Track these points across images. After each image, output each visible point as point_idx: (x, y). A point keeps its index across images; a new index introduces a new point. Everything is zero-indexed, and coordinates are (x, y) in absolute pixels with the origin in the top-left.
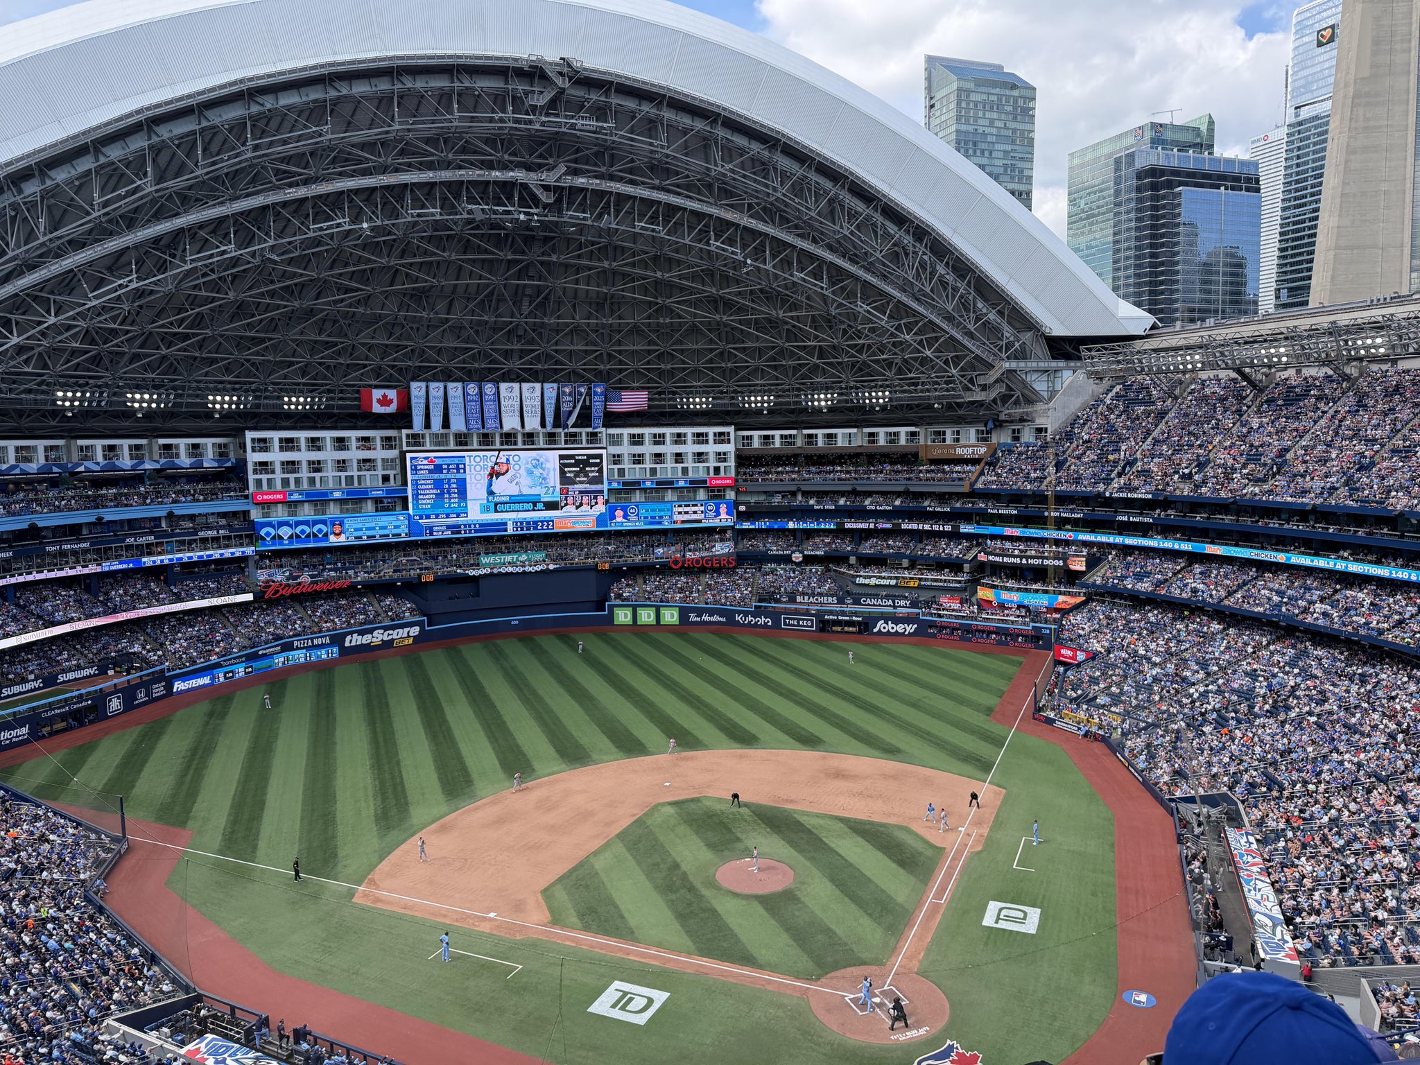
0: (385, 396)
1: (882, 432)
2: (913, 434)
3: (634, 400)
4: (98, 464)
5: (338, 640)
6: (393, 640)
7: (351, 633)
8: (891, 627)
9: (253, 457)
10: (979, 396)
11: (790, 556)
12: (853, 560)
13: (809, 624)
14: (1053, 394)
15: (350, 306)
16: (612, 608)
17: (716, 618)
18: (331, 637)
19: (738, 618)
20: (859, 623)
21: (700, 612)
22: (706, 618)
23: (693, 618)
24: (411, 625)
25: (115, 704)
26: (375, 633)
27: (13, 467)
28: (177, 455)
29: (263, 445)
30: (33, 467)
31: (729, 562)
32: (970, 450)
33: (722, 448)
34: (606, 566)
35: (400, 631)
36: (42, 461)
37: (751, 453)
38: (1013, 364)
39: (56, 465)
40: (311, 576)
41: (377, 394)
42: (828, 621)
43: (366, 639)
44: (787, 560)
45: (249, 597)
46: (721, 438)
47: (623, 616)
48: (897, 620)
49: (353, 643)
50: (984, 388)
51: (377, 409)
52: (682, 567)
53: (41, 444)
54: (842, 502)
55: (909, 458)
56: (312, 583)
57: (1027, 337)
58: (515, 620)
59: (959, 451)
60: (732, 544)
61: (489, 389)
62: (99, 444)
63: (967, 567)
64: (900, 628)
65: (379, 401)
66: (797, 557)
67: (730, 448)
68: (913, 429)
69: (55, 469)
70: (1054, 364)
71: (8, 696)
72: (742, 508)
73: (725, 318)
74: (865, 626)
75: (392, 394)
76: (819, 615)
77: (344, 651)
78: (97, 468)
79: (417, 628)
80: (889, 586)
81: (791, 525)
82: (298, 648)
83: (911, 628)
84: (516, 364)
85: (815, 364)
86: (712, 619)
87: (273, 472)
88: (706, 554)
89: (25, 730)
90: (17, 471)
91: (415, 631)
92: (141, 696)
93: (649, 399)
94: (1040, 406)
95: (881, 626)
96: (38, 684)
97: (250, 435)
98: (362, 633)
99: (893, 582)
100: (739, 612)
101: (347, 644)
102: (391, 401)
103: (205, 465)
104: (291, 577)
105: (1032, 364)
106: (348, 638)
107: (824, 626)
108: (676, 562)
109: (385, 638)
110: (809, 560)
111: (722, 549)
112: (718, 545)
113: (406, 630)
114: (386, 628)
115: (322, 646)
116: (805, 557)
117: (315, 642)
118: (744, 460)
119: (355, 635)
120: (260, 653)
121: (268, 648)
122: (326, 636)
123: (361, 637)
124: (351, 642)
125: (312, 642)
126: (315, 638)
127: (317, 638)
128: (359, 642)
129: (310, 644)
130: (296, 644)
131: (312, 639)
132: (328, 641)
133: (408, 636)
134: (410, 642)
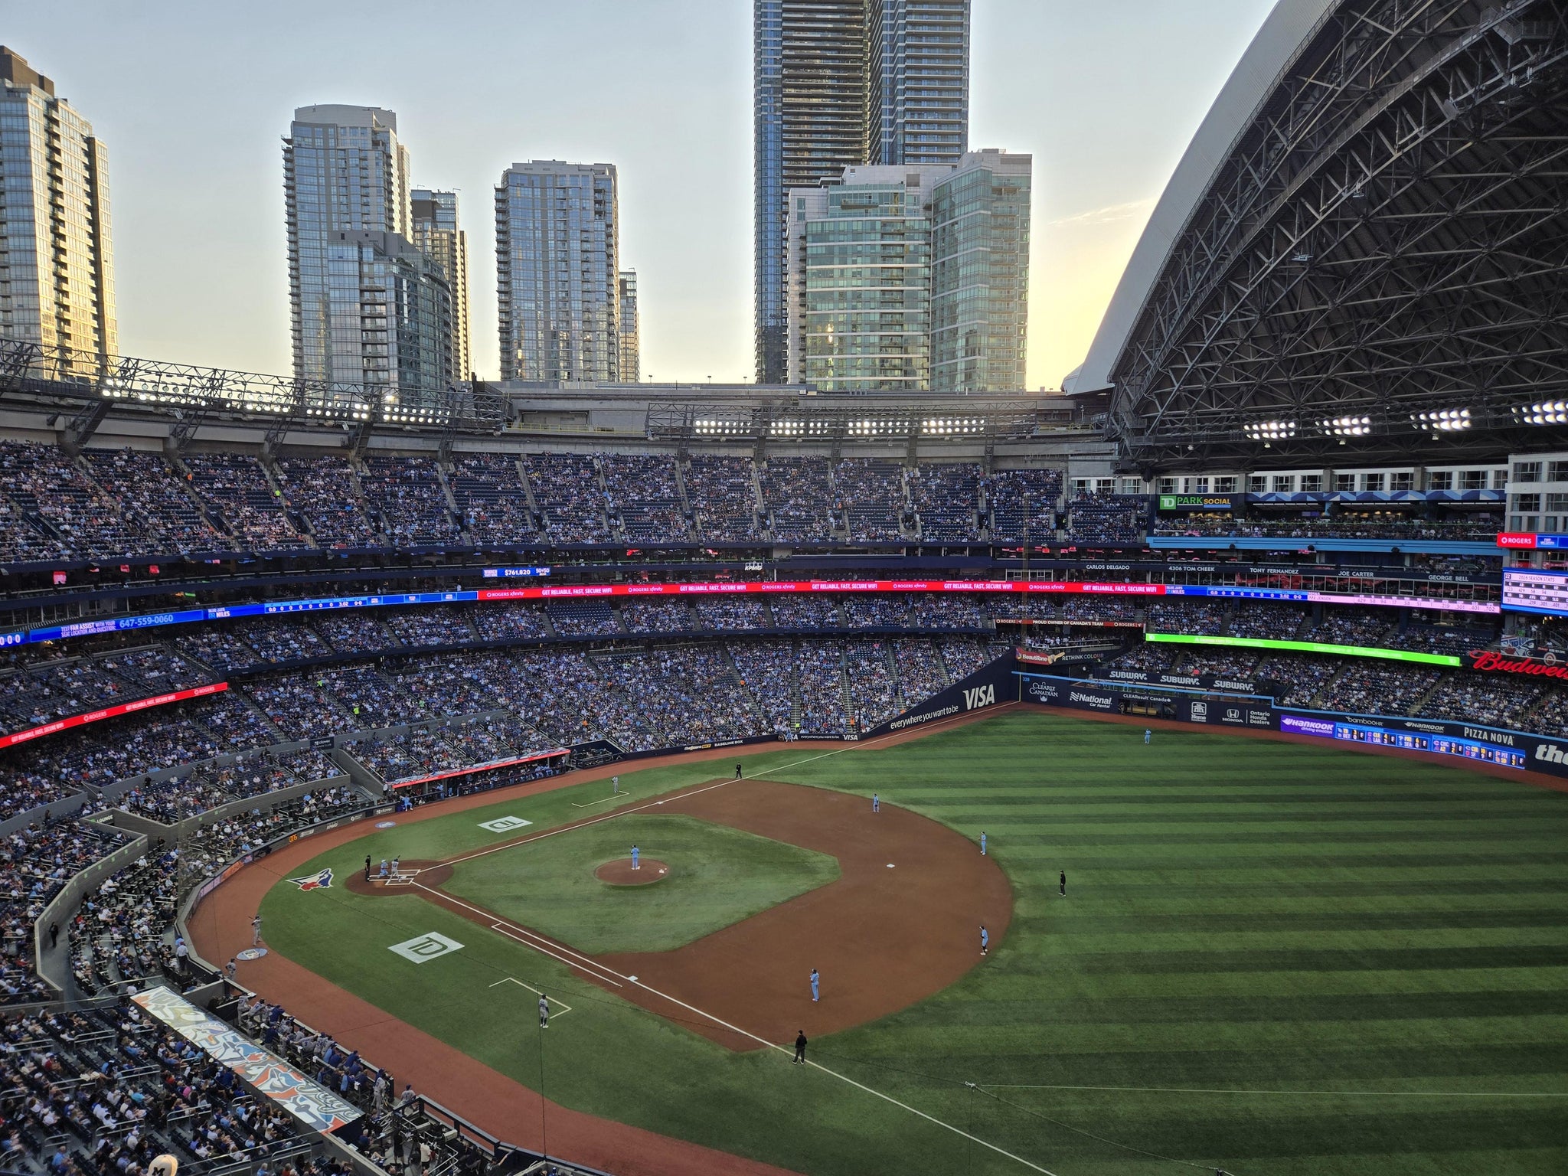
4: (1354, 494)
5: (1527, 746)
7: (1548, 743)
9: (1515, 488)
18: (1517, 738)
25: (1198, 711)
27: (1270, 495)
28: (1449, 486)
29: (1529, 474)
30: (1287, 496)
36: (1297, 488)
39: (1309, 494)
40: (1558, 656)
45: (1454, 661)
49: (1549, 758)
53: (1298, 475)
62: (1358, 474)
69: (1309, 498)
71: (1166, 683)
77: (1532, 764)
78: (1353, 498)
82: (1468, 737)
87: (1537, 509)
89: (1108, 701)
90: (1273, 499)
92: (1233, 716)
96: (1195, 681)
97: (1513, 459)
101: (1539, 756)
103: (1482, 497)
104: (1534, 652)
106: (1541, 749)
115: (1503, 746)
117: (1493, 737)
119: (1553, 748)
120: (1408, 724)
121: (1422, 723)
122: (1510, 734)
123: (1560, 753)
124: (1545, 754)
125: (1489, 736)
126: (1494, 732)
127: (1497, 733)
128: (1558, 760)
129: (1485, 737)
130: (1466, 731)
131: (1489, 732)
132: (1511, 742)
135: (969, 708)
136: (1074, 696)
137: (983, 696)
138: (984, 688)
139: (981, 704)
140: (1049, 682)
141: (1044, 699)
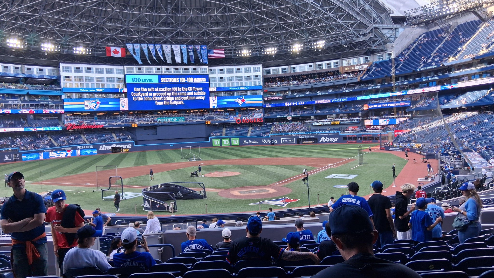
0: (116, 50)
1: (324, 63)
2: (337, 63)
3: (219, 53)
7: (102, 145)
8: (327, 139)
9: (63, 74)
10: (362, 39)
11: (286, 118)
12: (312, 117)
13: (293, 141)
14: (395, 38)
15: (95, 6)
16: (212, 139)
17: (254, 142)
18: (93, 146)
19: (263, 141)
20: (313, 138)
21: (248, 140)
22: (250, 142)
23: (245, 142)
24: (128, 143)
26: (112, 146)
28: (33, 73)
29: (67, 70)
31: (260, 120)
32: (361, 67)
33: (257, 74)
34: (209, 123)
35: (123, 146)
37: (270, 77)
38: (377, 26)
41: (113, 49)
42: (300, 139)
43: (108, 148)
44: (285, 120)
46: (256, 70)
47: (216, 142)
48: (329, 137)
49: (103, 149)
50: (364, 35)
51: (113, 55)
52: (241, 122)
54: (308, 93)
55: (336, 73)
56: (87, 125)
57: (383, 16)
58: (172, 144)
59: (356, 68)
60: (262, 114)
61: (158, 47)
63: (360, 114)
64: (331, 140)
65: (113, 52)
66: (289, 118)
67: (260, 74)
68: (337, 61)
70: (395, 26)
72: (266, 99)
73: (252, 11)
74: (316, 140)
75: (119, 49)
76: (296, 137)
77: (99, 152)
80: (327, 125)
81: (286, 104)
83: (336, 139)
84: (169, 37)
85: (293, 32)
86: (253, 142)
87: (71, 80)
88: (251, 118)
91: (130, 146)
93: (225, 53)
94: (390, 45)
95: (323, 139)
97: (62, 65)
98: (107, 145)
99: (329, 123)
100: (264, 139)
101: (100, 149)
102: (119, 52)
103: (45, 77)
104: (79, 123)
105: (385, 26)
106: (101, 147)
107: (299, 141)
108: (238, 121)
110: (295, 119)
111: (258, 116)
112: (256, 114)
113: (126, 145)
115: (89, 149)
116: (292, 117)
117: (87, 147)
118: (267, 80)
119: (104, 146)
120: (62, 149)
121: (65, 147)
122: (91, 145)
123: (106, 147)
124: (102, 148)
125: (85, 147)
128: (105, 149)
129: (84, 148)
130: (78, 147)
131: (85, 146)
132: (92, 147)
133: (127, 148)
134: (128, 150)
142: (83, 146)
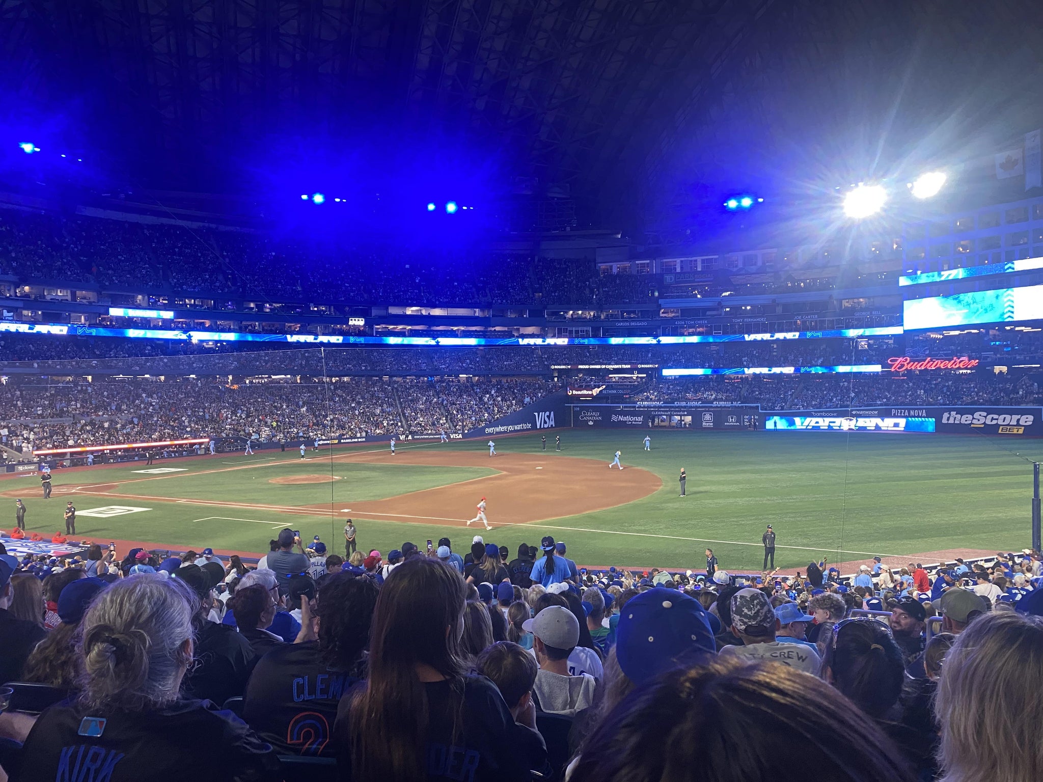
4: (800, 263)
5: (936, 415)
6: (998, 426)
7: (949, 411)
18: (928, 411)
24: (1023, 412)
25: (707, 419)
26: (976, 415)
27: (741, 269)
30: (754, 269)
35: (1008, 417)
36: (760, 263)
39: (769, 267)
43: (966, 419)
45: (878, 368)
49: (951, 421)
53: (759, 253)
69: (768, 270)
77: (941, 425)
78: (798, 267)
79: (1031, 418)
82: (896, 417)
89: (641, 419)
91: (1027, 420)
98: (961, 412)
101: (944, 421)
106: (946, 415)
109: (988, 422)
113: (1016, 417)
114: (989, 412)
115: (919, 417)
117: (913, 413)
119: (953, 413)
120: (853, 412)
121: (863, 410)
122: (922, 409)
123: (959, 416)
124: (948, 419)
125: (909, 413)
126: (912, 409)
127: (915, 409)
130: (894, 412)
131: (909, 410)
132: (924, 414)
133: (1018, 424)
134: (1021, 431)
135: (538, 427)
136: (614, 418)
137: (547, 419)
138: (547, 413)
139: (546, 426)
140: (595, 409)
141: (591, 423)
142: (905, 409)
